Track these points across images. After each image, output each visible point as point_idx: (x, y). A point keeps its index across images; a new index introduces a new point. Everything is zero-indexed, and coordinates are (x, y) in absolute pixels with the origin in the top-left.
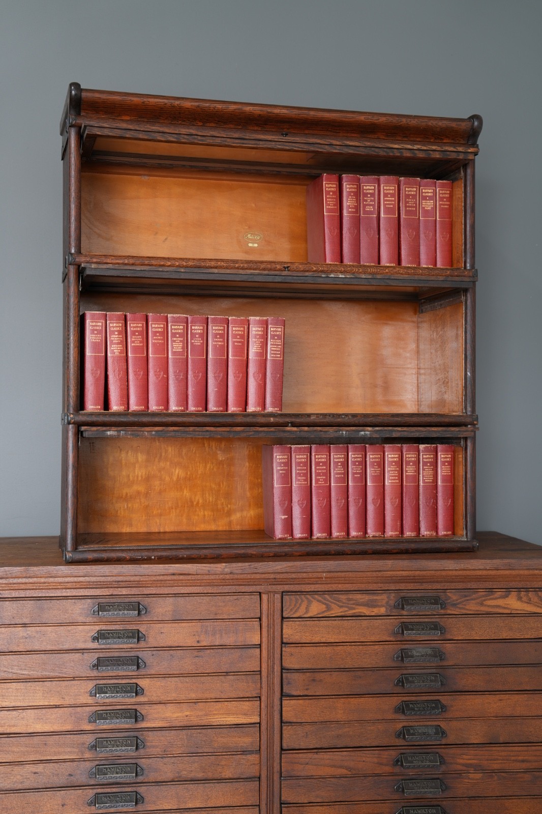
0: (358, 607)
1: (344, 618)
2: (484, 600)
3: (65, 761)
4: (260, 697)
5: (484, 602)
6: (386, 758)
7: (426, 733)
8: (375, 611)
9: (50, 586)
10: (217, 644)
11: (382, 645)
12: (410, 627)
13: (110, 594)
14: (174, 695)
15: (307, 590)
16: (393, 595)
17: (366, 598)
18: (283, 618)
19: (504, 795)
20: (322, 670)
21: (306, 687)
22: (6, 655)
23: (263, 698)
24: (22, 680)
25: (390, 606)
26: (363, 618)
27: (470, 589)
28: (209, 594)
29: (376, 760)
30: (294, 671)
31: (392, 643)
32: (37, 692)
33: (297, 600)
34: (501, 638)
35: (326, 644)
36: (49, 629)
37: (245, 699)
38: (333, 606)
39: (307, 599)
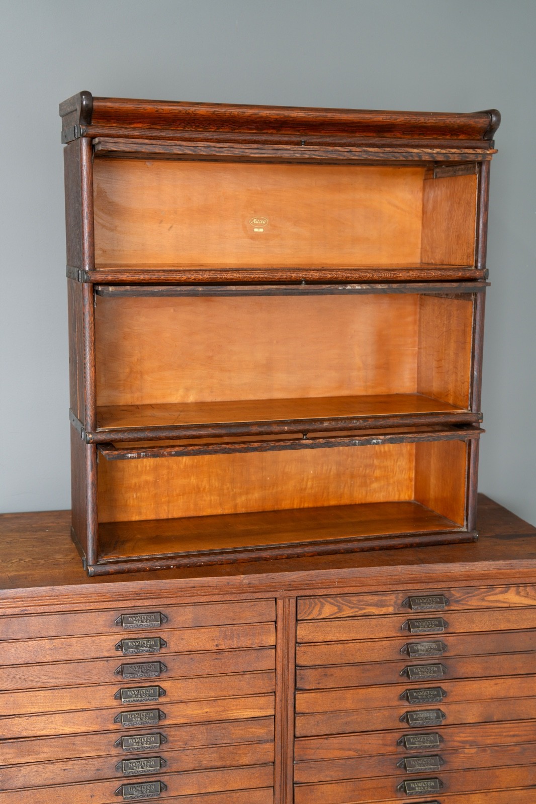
0: (368, 607)
1: (355, 618)
2: (486, 596)
3: (93, 758)
4: (275, 692)
5: (485, 598)
6: (390, 740)
7: (428, 717)
8: (384, 610)
9: (74, 600)
10: (235, 646)
11: (389, 640)
12: (416, 624)
13: (132, 606)
14: (194, 694)
15: (321, 594)
16: (401, 595)
17: (376, 598)
18: (297, 620)
19: (495, 765)
20: (334, 666)
21: (318, 682)
22: (33, 666)
23: (277, 694)
24: (49, 688)
25: (398, 605)
26: (372, 617)
27: (472, 586)
28: (227, 602)
29: (381, 742)
30: (306, 668)
31: (399, 638)
32: (64, 698)
33: (311, 603)
34: (499, 629)
35: (337, 642)
36: (74, 640)
37: (261, 695)
38: (344, 607)
39: (320, 602)
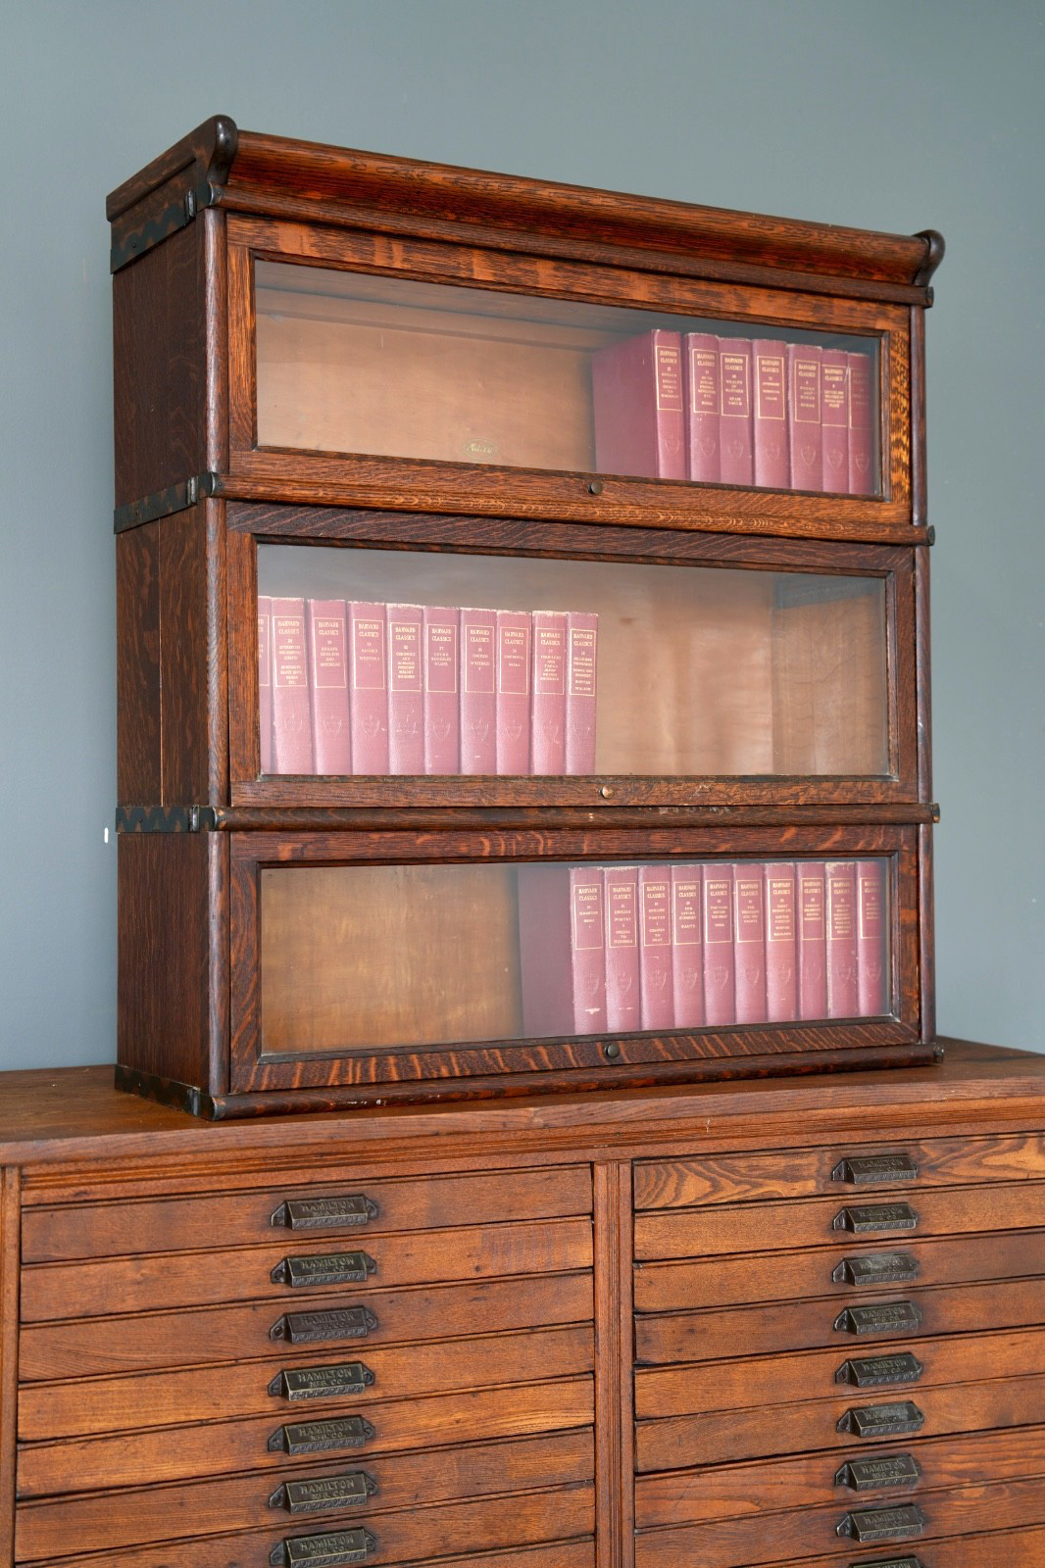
0: (768, 1181)
1: (744, 1206)
2: (984, 1157)
3: (221, 1535)
4: (593, 1372)
5: (983, 1160)
6: (821, 1474)
7: (892, 1417)
8: (798, 1188)
9: (187, 1170)
10: (514, 1270)
11: (810, 1253)
12: (862, 1214)
13: (307, 1181)
14: (432, 1380)
15: (678, 1154)
16: (828, 1154)
17: (780, 1163)
18: (634, 1211)
19: (1021, 1523)
20: (707, 1310)
21: (678, 1346)
22: (98, 1322)
23: (600, 1375)
24: (132, 1373)
25: (823, 1177)
26: (777, 1203)
27: (958, 1136)
28: (497, 1172)
29: (802, 1479)
30: (655, 1315)
31: (828, 1248)
32: (163, 1394)
33: (659, 1173)
34: (1012, 1226)
35: (711, 1259)
36: (186, 1261)
37: (566, 1379)
38: (723, 1181)
39: (677, 1170)
